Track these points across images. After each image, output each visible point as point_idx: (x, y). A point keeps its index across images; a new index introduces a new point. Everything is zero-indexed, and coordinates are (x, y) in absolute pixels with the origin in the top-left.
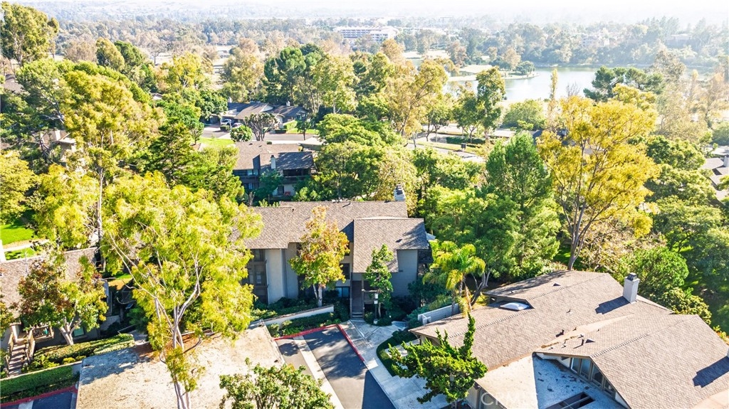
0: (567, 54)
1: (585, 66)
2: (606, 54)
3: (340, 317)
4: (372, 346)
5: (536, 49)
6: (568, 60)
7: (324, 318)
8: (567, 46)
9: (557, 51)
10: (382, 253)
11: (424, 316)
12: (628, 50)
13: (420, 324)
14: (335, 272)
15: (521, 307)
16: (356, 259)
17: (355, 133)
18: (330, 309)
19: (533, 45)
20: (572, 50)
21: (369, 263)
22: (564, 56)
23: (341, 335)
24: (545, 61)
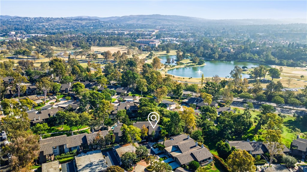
0: (217, 55)
1: (223, 60)
2: (230, 56)
3: (147, 141)
4: (152, 145)
5: (207, 53)
6: (217, 58)
7: (145, 142)
8: (217, 54)
9: (213, 55)
10: (153, 132)
11: (159, 141)
12: (237, 55)
13: (159, 142)
14: (146, 134)
15: (172, 140)
16: (149, 132)
17: (148, 104)
18: (145, 140)
19: (206, 51)
20: (219, 55)
21: (151, 133)
22: (216, 57)
23: (147, 144)
24: (210, 58)
